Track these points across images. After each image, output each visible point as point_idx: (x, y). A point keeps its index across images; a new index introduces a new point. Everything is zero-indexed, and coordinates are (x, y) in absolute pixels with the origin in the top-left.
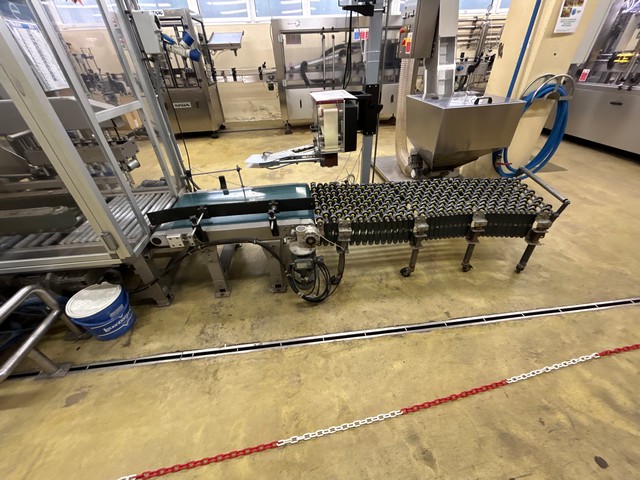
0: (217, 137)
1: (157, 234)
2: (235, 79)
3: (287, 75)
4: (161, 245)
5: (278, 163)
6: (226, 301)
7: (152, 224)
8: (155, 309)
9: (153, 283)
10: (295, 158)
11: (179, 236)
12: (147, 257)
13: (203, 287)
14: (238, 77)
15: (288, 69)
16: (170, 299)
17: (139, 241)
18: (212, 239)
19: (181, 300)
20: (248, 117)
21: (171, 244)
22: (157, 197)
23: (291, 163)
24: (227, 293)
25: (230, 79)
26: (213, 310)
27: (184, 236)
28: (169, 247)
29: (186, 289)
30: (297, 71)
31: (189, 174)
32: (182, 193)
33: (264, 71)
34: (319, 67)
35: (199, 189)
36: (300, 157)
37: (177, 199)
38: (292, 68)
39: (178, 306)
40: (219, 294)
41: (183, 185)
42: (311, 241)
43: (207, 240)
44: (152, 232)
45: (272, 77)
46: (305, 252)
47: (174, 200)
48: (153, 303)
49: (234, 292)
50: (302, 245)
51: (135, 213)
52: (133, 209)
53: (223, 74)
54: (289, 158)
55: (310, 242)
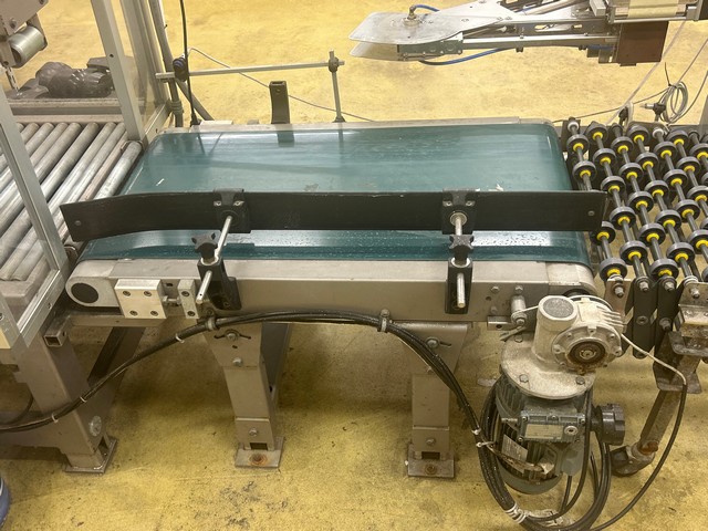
1: (88, 272)
4: (97, 304)
5: (458, 47)
6: (267, 484)
7: (72, 231)
8: (64, 478)
9: (64, 411)
10: (512, 29)
11: (153, 284)
12: (53, 340)
13: (201, 424)
16: (107, 451)
17: (34, 291)
18: (249, 302)
19: (135, 458)
21: (127, 306)
22: (85, 135)
23: (501, 47)
24: (271, 456)
26: (229, 511)
27: (168, 288)
28: (117, 310)
29: (152, 423)
31: (181, 70)
32: (154, 126)
35: (207, 117)
36: (529, 28)
37: (145, 149)
39: (128, 478)
40: (247, 455)
41: (159, 100)
42: (588, 355)
43: (238, 305)
44: (73, 262)
46: (561, 386)
47: (134, 149)
48: (58, 458)
49: (293, 453)
50: (551, 361)
51: (22, 188)
52: (18, 177)
54: (491, 30)
55: (584, 356)
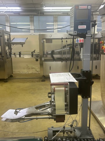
0: (7, 82)
2: (20, 56)
3: (45, 56)
14: (21, 56)
15: (45, 53)
20: (25, 71)
25: (18, 56)
30: (49, 54)
33: (34, 54)
34: (60, 53)
38: (47, 53)
45: (37, 56)
53: (15, 54)
